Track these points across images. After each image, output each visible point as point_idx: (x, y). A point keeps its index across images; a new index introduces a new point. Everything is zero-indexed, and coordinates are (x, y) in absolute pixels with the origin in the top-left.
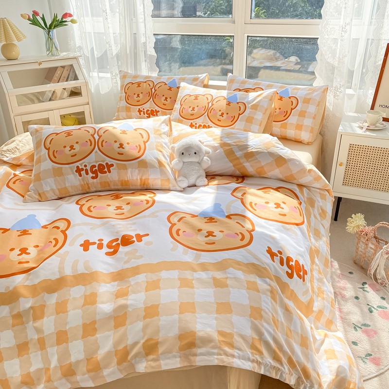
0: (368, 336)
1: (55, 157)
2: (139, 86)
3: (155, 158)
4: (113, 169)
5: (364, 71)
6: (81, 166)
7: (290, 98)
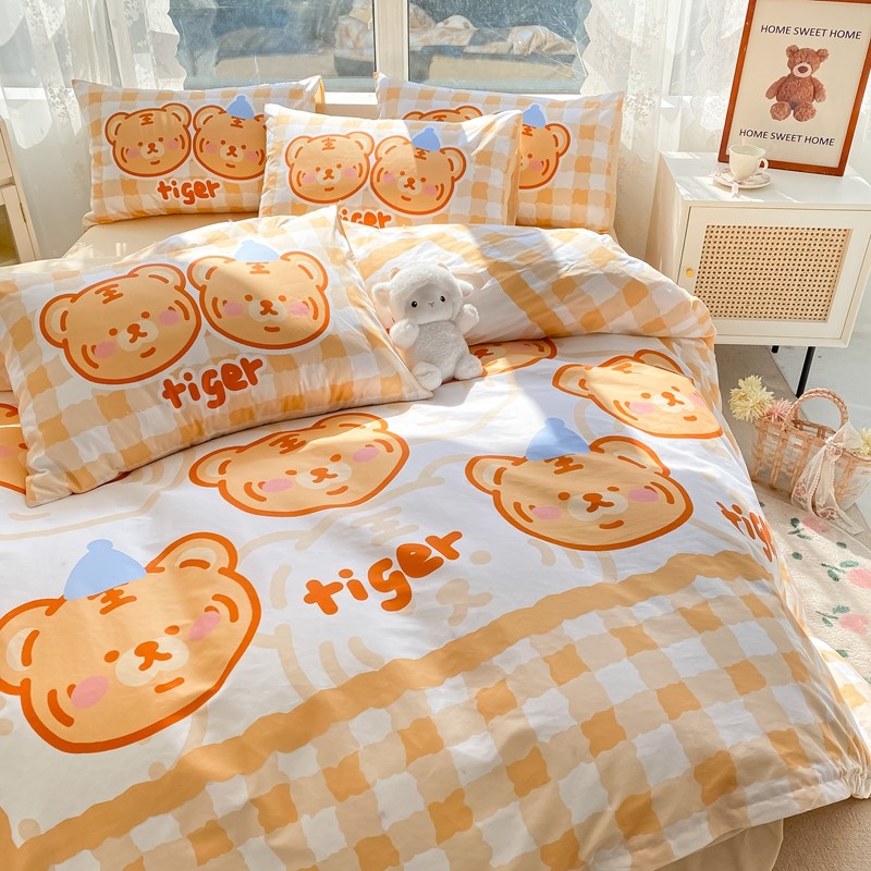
0: (857, 630)
1: (96, 366)
2: (147, 120)
3: (356, 327)
4: (261, 374)
5: (693, 53)
6: (177, 378)
7: (548, 127)
